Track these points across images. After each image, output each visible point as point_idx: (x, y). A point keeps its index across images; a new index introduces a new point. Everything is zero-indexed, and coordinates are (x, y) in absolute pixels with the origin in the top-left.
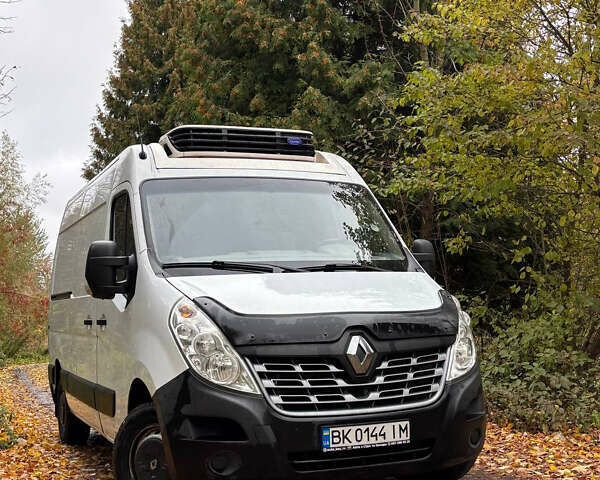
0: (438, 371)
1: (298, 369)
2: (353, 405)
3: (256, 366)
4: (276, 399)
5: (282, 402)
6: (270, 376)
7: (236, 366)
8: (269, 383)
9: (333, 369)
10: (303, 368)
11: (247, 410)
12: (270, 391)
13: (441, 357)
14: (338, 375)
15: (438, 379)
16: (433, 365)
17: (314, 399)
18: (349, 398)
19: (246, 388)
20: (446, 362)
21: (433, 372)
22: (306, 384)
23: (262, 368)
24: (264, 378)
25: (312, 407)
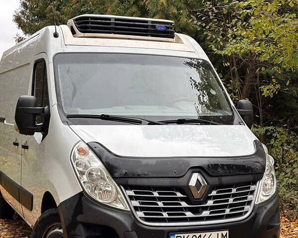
0: (250, 197)
1: (156, 194)
2: (192, 219)
3: (127, 191)
4: (140, 214)
5: (144, 216)
6: (137, 198)
7: (114, 190)
8: (136, 203)
9: (179, 195)
10: (159, 194)
11: (120, 221)
12: (136, 208)
13: (252, 187)
14: (182, 199)
15: (249, 203)
16: (247, 193)
17: (165, 215)
18: (189, 214)
19: (120, 206)
20: (256, 191)
21: (246, 198)
22: (160, 204)
23: (131, 193)
24: (133, 200)
25: (164, 220)
